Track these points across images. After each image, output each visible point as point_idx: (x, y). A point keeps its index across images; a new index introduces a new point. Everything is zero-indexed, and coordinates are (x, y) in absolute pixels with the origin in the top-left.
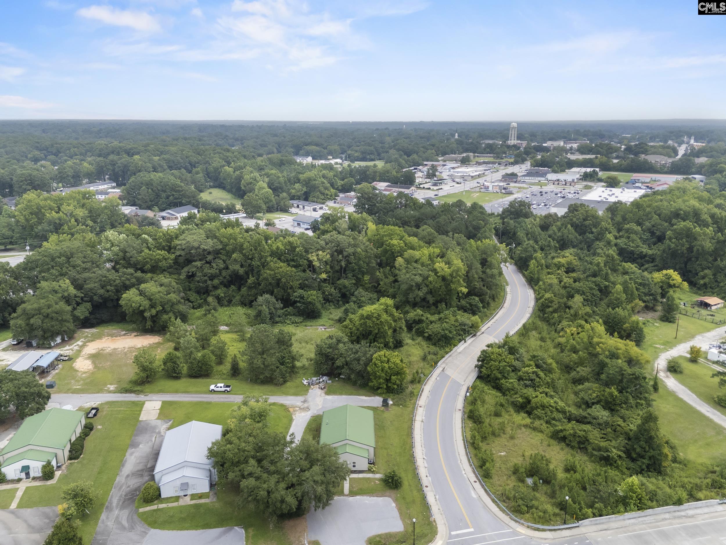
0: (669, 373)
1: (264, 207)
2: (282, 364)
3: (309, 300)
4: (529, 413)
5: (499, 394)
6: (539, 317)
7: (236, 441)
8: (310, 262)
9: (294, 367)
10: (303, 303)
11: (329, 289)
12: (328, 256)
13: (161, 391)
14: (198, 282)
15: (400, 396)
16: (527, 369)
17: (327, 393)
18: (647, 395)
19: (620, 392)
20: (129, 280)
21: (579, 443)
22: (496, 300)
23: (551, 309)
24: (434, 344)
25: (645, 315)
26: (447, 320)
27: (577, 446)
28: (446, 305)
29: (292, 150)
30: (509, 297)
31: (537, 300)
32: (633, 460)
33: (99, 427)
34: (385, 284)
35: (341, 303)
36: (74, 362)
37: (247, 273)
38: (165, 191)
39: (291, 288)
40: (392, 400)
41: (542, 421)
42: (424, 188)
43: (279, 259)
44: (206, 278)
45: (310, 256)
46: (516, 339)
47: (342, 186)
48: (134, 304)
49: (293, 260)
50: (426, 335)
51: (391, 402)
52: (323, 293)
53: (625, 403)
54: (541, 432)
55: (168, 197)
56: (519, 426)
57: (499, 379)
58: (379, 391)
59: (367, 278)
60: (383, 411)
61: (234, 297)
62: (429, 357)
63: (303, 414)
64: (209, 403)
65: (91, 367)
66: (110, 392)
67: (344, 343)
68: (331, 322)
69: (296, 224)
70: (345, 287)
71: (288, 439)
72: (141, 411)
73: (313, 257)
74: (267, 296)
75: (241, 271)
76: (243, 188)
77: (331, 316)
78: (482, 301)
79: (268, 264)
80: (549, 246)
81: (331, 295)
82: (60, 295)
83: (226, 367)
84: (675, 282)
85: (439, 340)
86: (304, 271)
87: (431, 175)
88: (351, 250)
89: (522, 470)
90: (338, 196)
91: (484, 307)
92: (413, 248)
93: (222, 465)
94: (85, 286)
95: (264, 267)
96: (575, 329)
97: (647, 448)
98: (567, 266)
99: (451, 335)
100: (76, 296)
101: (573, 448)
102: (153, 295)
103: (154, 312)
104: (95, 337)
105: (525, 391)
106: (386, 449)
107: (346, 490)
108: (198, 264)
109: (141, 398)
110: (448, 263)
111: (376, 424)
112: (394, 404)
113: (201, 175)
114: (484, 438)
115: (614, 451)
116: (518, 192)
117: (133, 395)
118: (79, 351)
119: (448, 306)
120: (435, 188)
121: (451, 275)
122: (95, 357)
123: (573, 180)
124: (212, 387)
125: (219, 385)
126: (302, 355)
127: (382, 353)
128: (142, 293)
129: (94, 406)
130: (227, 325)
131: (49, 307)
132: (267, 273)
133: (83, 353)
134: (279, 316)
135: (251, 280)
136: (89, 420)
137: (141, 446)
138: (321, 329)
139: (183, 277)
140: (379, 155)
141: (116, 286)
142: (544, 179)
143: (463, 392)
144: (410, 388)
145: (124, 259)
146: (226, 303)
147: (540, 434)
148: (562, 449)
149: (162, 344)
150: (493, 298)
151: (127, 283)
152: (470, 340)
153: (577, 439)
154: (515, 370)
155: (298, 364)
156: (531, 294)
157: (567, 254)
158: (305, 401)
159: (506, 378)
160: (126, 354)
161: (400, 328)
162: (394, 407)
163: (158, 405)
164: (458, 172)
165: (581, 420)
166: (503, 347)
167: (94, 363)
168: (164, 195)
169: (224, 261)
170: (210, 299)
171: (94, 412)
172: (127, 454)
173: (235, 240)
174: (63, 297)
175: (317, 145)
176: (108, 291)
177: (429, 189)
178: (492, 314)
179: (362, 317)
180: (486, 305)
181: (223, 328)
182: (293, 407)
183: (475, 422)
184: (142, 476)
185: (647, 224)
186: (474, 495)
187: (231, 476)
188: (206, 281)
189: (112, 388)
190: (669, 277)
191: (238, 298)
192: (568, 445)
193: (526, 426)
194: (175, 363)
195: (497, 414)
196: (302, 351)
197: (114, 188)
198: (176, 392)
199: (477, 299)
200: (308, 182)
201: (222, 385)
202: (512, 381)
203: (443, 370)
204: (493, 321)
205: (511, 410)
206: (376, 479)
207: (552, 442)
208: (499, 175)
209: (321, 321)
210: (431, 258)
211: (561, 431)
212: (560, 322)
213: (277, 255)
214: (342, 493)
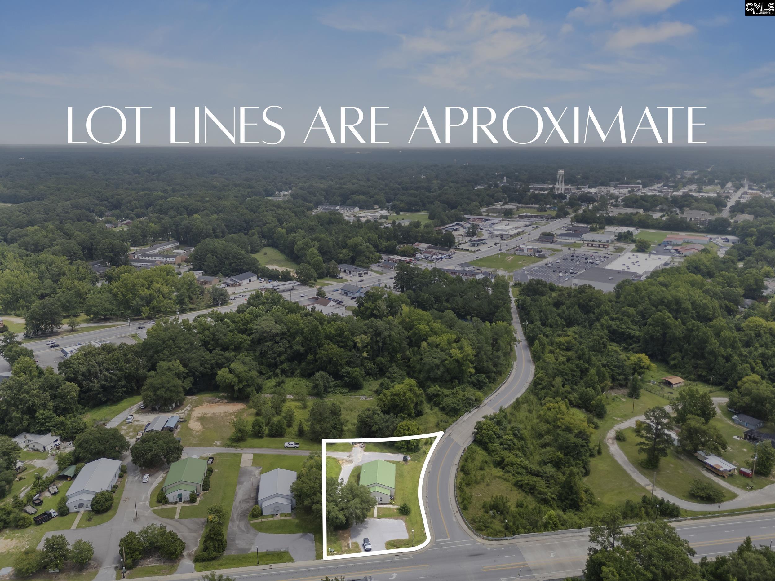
0: (615, 441)
1: (315, 274)
2: (334, 429)
3: (353, 375)
4: (503, 468)
5: (486, 454)
6: (532, 391)
7: (308, 482)
8: (355, 344)
9: (342, 430)
10: (349, 378)
11: (369, 365)
12: (369, 339)
13: (252, 447)
14: (269, 358)
15: (416, 454)
16: (507, 436)
17: (365, 451)
18: (584, 458)
19: (566, 455)
20: (220, 359)
21: (531, 489)
22: (502, 375)
23: (540, 386)
24: (447, 414)
25: (618, 391)
26: (457, 395)
27: (528, 491)
28: (459, 382)
29: (339, 198)
30: (514, 372)
31: (535, 376)
32: (562, 501)
33: (216, 470)
34: (414, 361)
35: (378, 376)
36: (188, 423)
37: (306, 351)
38: (228, 259)
39: (341, 365)
40: (411, 456)
41: (510, 474)
42: (462, 249)
43: (331, 341)
44: (275, 355)
45: (355, 338)
46: (508, 411)
47: (386, 247)
48: (227, 380)
49: (342, 342)
50: (441, 406)
51: (409, 458)
52: (365, 367)
53: (568, 463)
54: (509, 481)
55: (231, 264)
56: (495, 477)
57: (487, 443)
58: (402, 450)
59: (399, 355)
60: (403, 465)
61: (296, 369)
62: (441, 424)
63: (348, 465)
64: (285, 456)
65: (201, 427)
66: (218, 446)
67: (378, 414)
68: (371, 393)
69: (343, 293)
70: (382, 363)
71: (339, 481)
72: (240, 460)
73: (357, 340)
74: (322, 372)
75: (302, 350)
76: (296, 252)
77: (371, 388)
78: (488, 378)
79: (323, 345)
80: (556, 324)
81: (371, 369)
82: (174, 372)
83: (295, 429)
84: (644, 364)
85: (450, 411)
86: (350, 350)
87: (471, 233)
88: (386, 333)
89: (488, 505)
90: (382, 258)
91: (490, 382)
92: (436, 333)
93: (300, 496)
94: (190, 365)
95: (319, 347)
96: (552, 405)
97: (570, 493)
98: (566, 345)
99: (458, 408)
100: (184, 373)
101: (526, 492)
102: (240, 373)
103: (241, 386)
104: (198, 404)
105: (502, 452)
106: (403, 490)
107: (375, 514)
108: (269, 344)
109: (239, 451)
110: (461, 348)
111: (397, 473)
112: (411, 460)
113: (256, 237)
114: (468, 485)
115: (550, 494)
116: (551, 255)
117: (233, 449)
118: (190, 415)
119: (461, 382)
120: (473, 249)
121: (463, 358)
122: (202, 419)
123: (608, 241)
124: (286, 444)
125: (291, 443)
126: (348, 421)
127: (404, 423)
128: (231, 371)
129: (210, 456)
130: (291, 394)
131: (168, 382)
132: (321, 353)
133: (193, 416)
134: (331, 387)
135: (310, 357)
136: (210, 466)
137: (244, 484)
138: (362, 398)
139: (257, 354)
140: (424, 205)
141: (212, 364)
142: (579, 239)
143: (460, 452)
144: (424, 448)
145: (213, 340)
146: (290, 375)
147: (507, 483)
148: (519, 493)
149: (246, 409)
150: (500, 373)
151: (220, 362)
152: (473, 411)
153: (529, 487)
154: (499, 437)
155: (345, 428)
156: (532, 369)
157: (570, 333)
158: (350, 456)
159: (492, 443)
160: (222, 417)
161: (421, 401)
162: (411, 462)
163: (251, 456)
164: (498, 230)
165: (537, 474)
166: (493, 419)
167: (202, 424)
168: (227, 262)
169: (289, 342)
170: (278, 371)
171: (211, 460)
172: (237, 489)
173: (298, 325)
174: (176, 374)
175: (363, 194)
176: (205, 368)
177: (467, 250)
178: (496, 388)
179: (392, 394)
180: (493, 381)
181: (289, 397)
182: (342, 460)
183: (464, 474)
184: (249, 502)
185: (641, 308)
186: (454, 520)
187: (306, 502)
188: (275, 358)
189: (218, 443)
190: (640, 360)
191: (299, 371)
192: (524, 490)
193: (499, 477)
194: (260, 426)
195: (481, 469)
196: (348, 418)
197: (177, 248)
198: (262, 447)
199: (483, 376)
200: (354, 248)
201: (293, 443)
202: (496, 445)
203: (449, 435)
204: (496, 394)
205: (492, 465)
206: (394, 509)
207: (514, 488)
208: (537, 234)
209: (362, 392)
210: (449, 342)
211: (521, 481)
212: (545, 397)
213: (330, 337)
214: (372, 516)
